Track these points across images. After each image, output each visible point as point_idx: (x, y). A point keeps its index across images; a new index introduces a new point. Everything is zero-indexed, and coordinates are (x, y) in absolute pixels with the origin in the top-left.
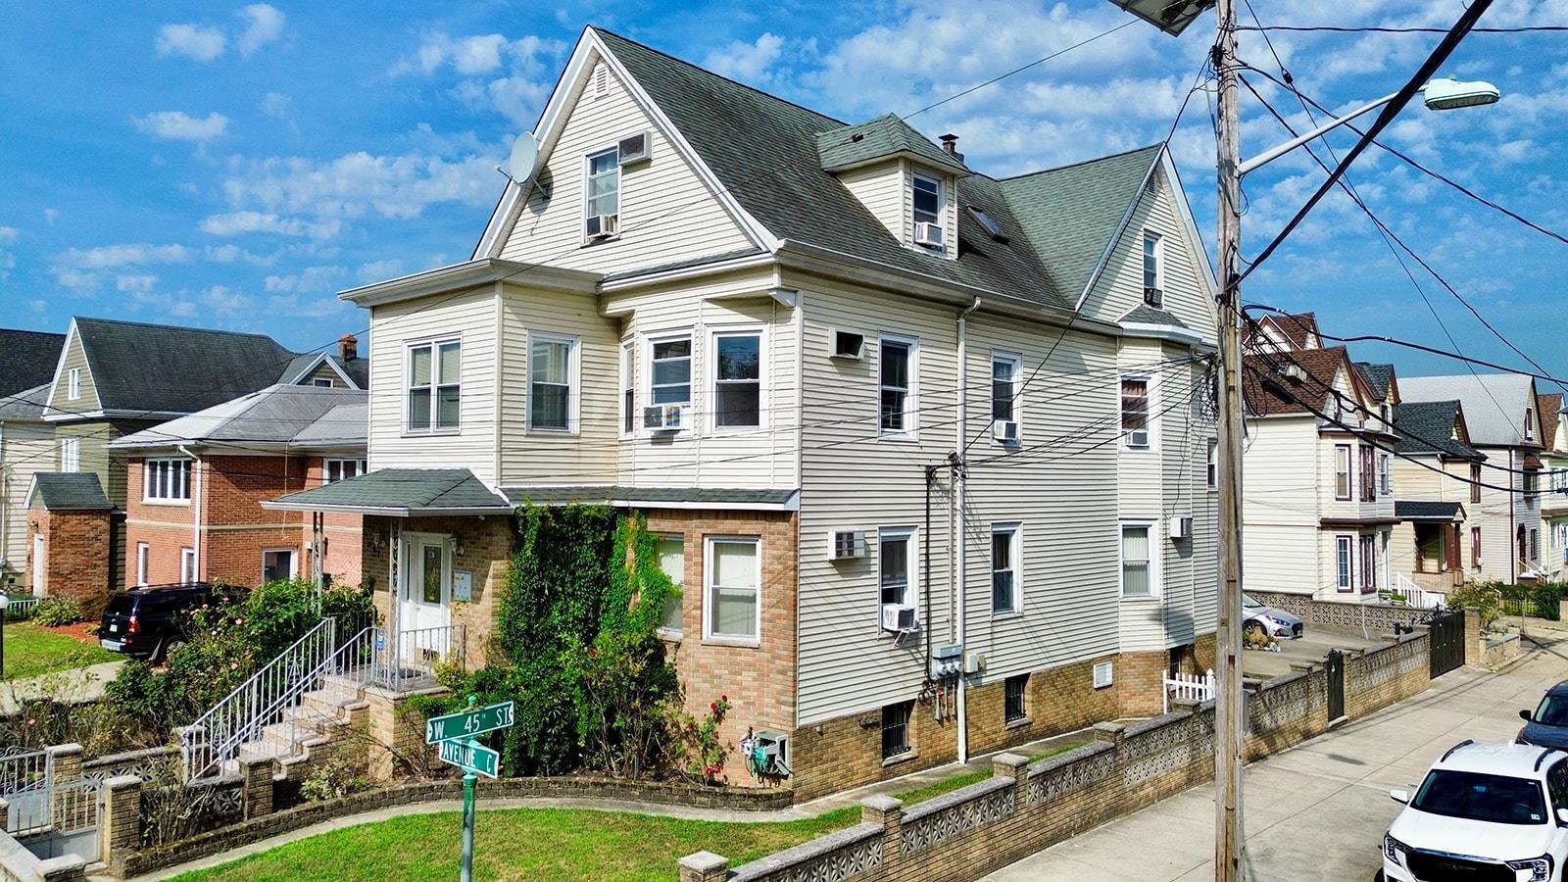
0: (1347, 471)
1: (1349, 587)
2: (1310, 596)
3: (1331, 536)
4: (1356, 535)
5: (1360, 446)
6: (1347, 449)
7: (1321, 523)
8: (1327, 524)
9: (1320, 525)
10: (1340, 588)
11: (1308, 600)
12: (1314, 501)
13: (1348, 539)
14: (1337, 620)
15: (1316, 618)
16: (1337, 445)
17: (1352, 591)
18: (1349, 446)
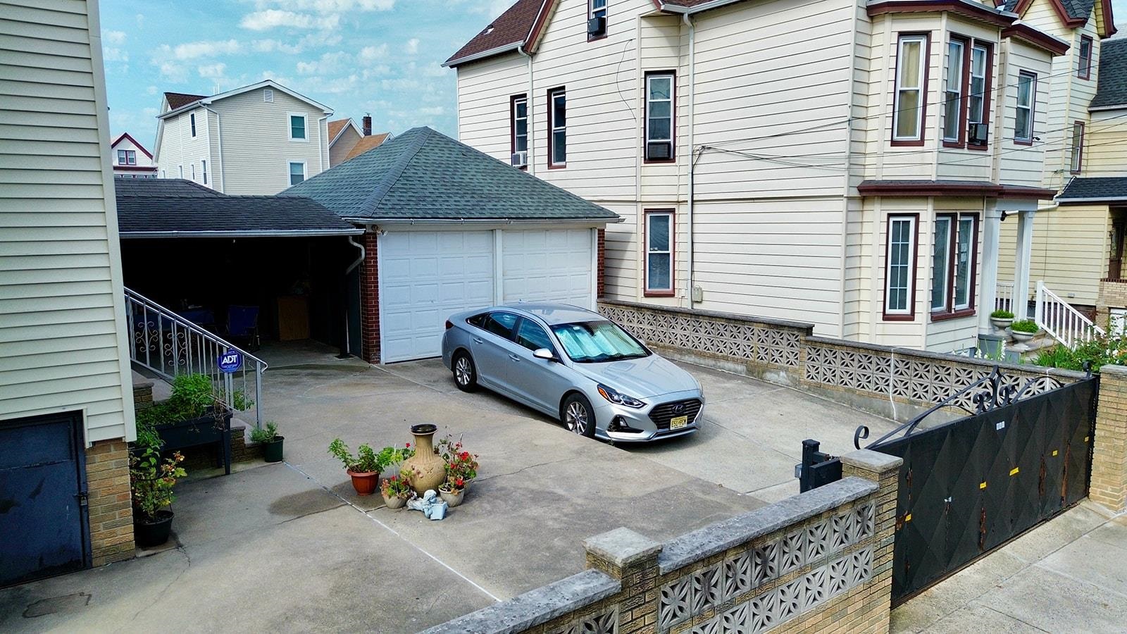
0: (920, 87)
1: (907, 311)
2: (808, 330)
3: (877, 215)
4: (927, 212)
5: (954, 36)
6: (923, 42)
7: (861, 190)
8: (871, 192)
9: (855, 193)
10: (889, 311)
11: (802, 337)
12: (844, 147)
13: (912, 220)
14: (846, 379)
15: (813, 373)
16: (902, 34)
17: (911, 317)
18: (927, 34)
